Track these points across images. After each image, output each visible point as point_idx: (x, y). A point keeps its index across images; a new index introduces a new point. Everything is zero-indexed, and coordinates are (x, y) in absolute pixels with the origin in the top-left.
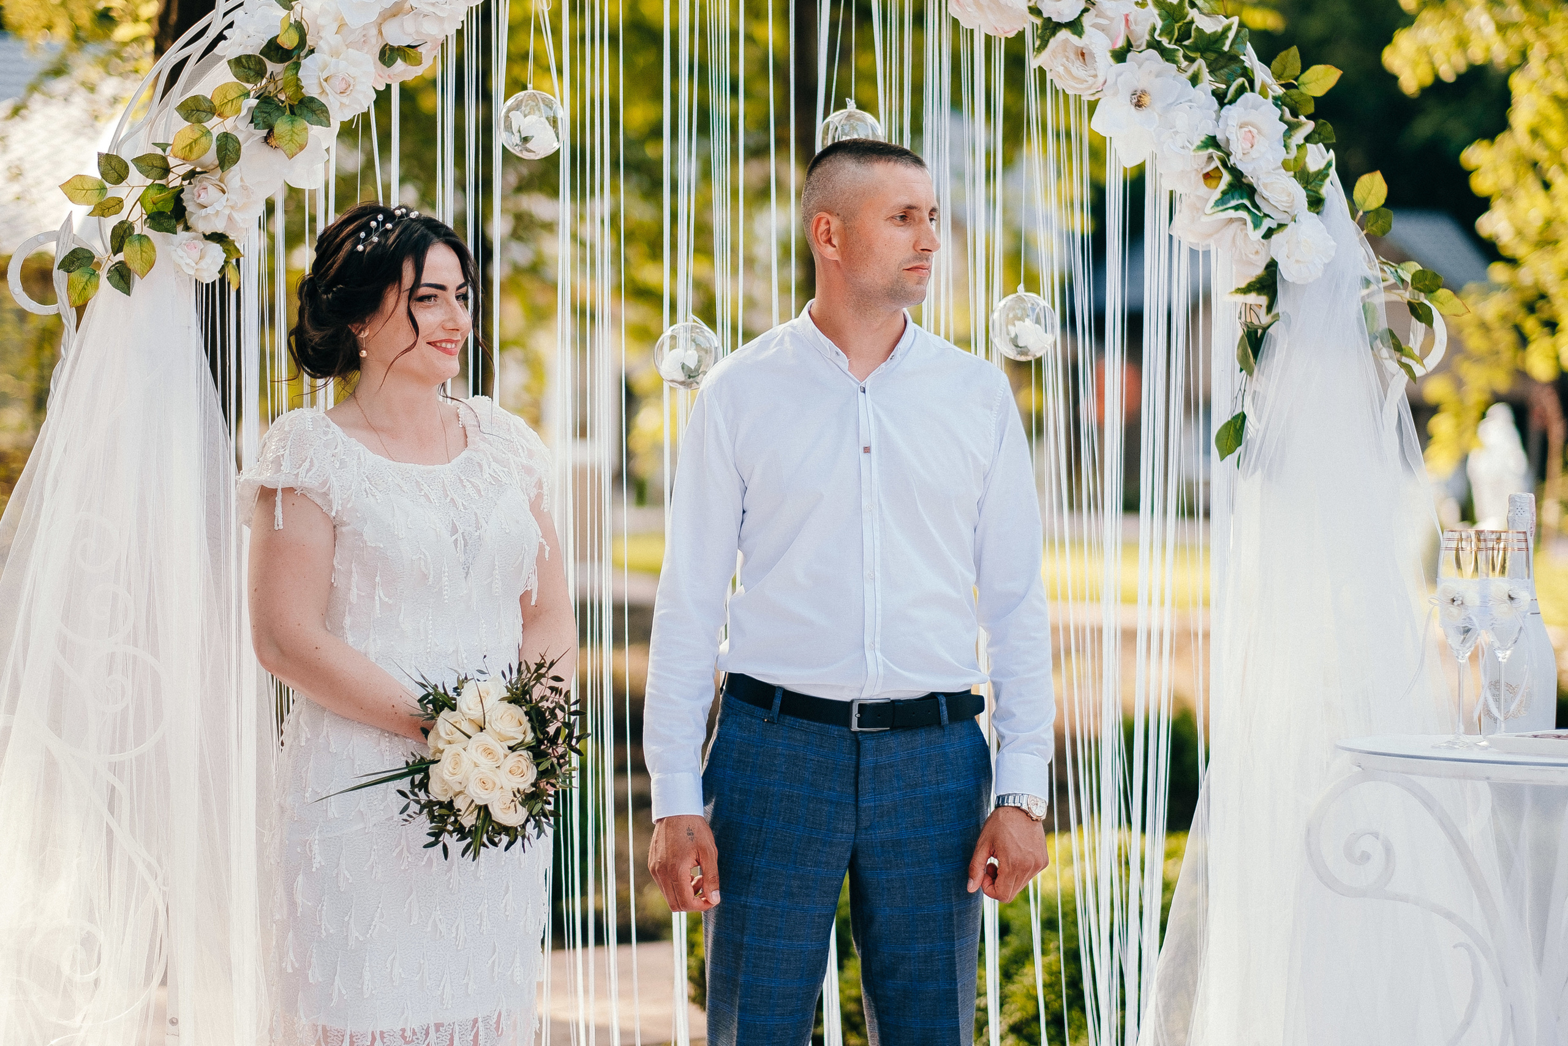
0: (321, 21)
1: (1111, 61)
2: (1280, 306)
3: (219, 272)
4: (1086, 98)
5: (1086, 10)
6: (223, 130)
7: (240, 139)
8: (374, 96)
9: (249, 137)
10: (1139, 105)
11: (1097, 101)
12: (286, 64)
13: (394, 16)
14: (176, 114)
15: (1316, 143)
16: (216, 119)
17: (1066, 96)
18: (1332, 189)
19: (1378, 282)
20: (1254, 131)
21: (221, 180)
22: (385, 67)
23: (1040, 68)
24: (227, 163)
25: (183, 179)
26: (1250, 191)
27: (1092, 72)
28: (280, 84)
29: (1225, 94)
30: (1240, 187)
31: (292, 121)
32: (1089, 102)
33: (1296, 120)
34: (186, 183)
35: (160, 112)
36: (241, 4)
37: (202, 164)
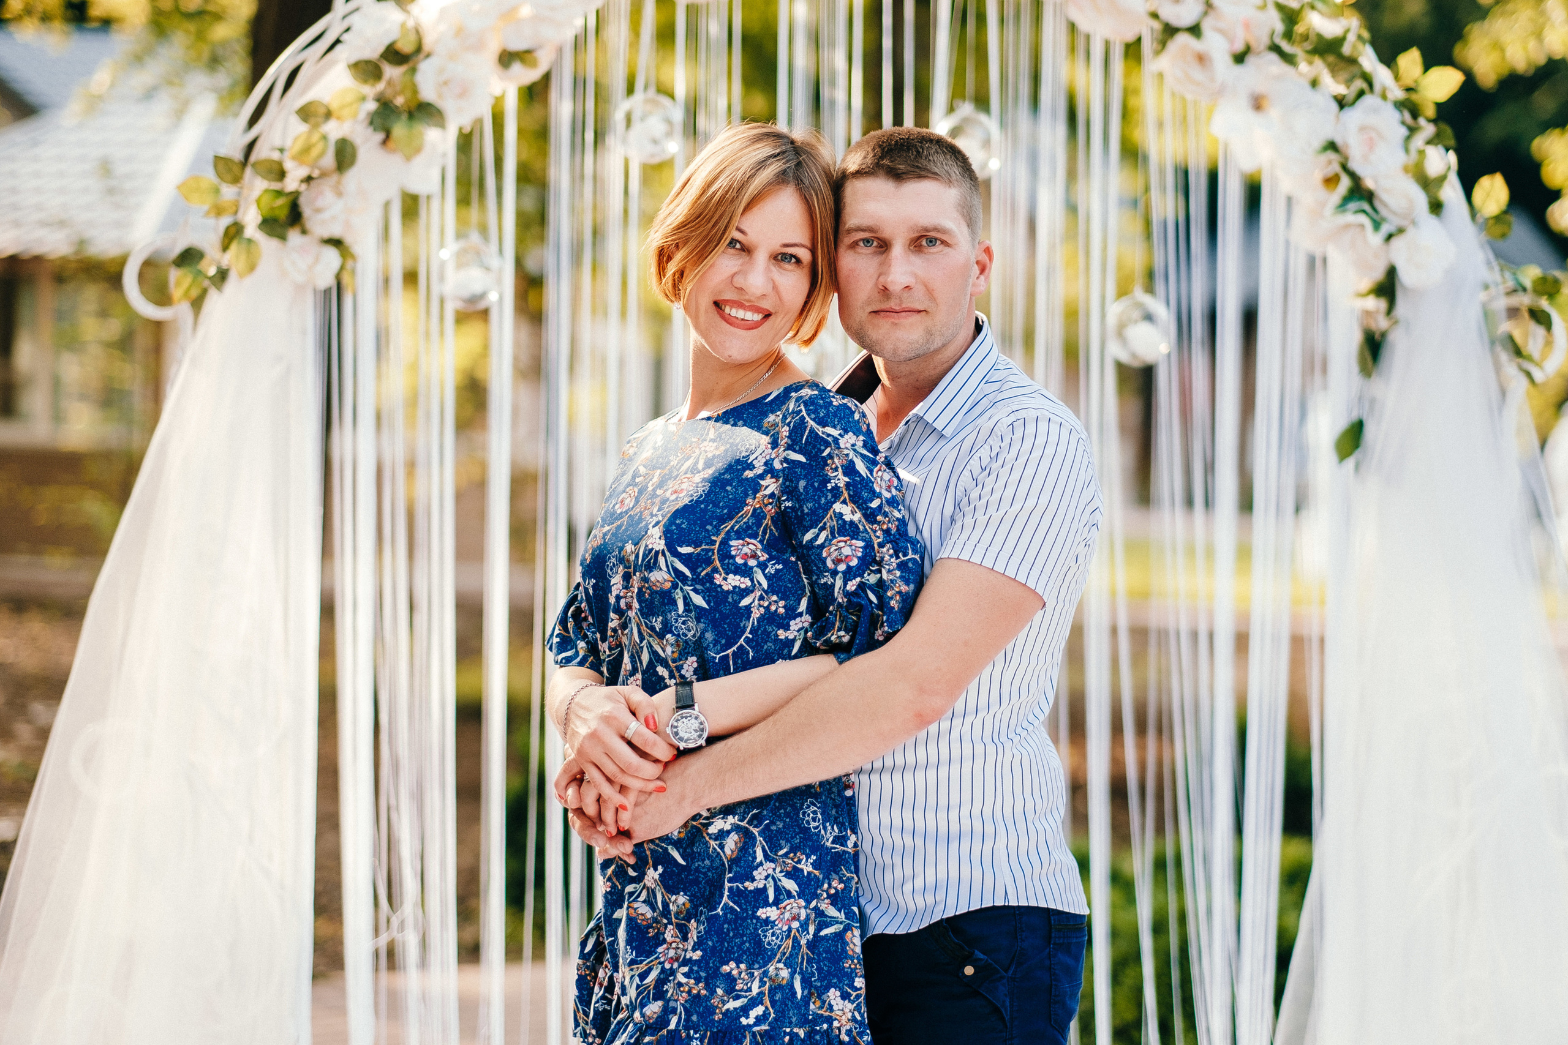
0: (441, 26)
1: (1230, 63)
2: (1398, 311)
3: (336, 277)
6: (339, 135)
7: (358, 142)
8: (491, 103)
10: (1257, 108)
11: (1213, 107)
12: (404, 67)
13: (511, 19)
14: (295, 120)
15: (1436, 145)
16: (333, 124)
17: (1185, 102)
18: (1452, 192)
19: (1497, 287)
20: (1373, 135)
21: (337, 184)
22: (503, 72)
23: (1160, 73)
24: (344, 169)
25: (302, 183)
26: (1369, 196)
27: (1211, 76)
29: (1344, 97)
30: (1359, 192)
31: (410, 125)
33: (1415, 124)
34: (304, 187)
35: (277, 114)
36: (359, 8)
37: (320, 169)
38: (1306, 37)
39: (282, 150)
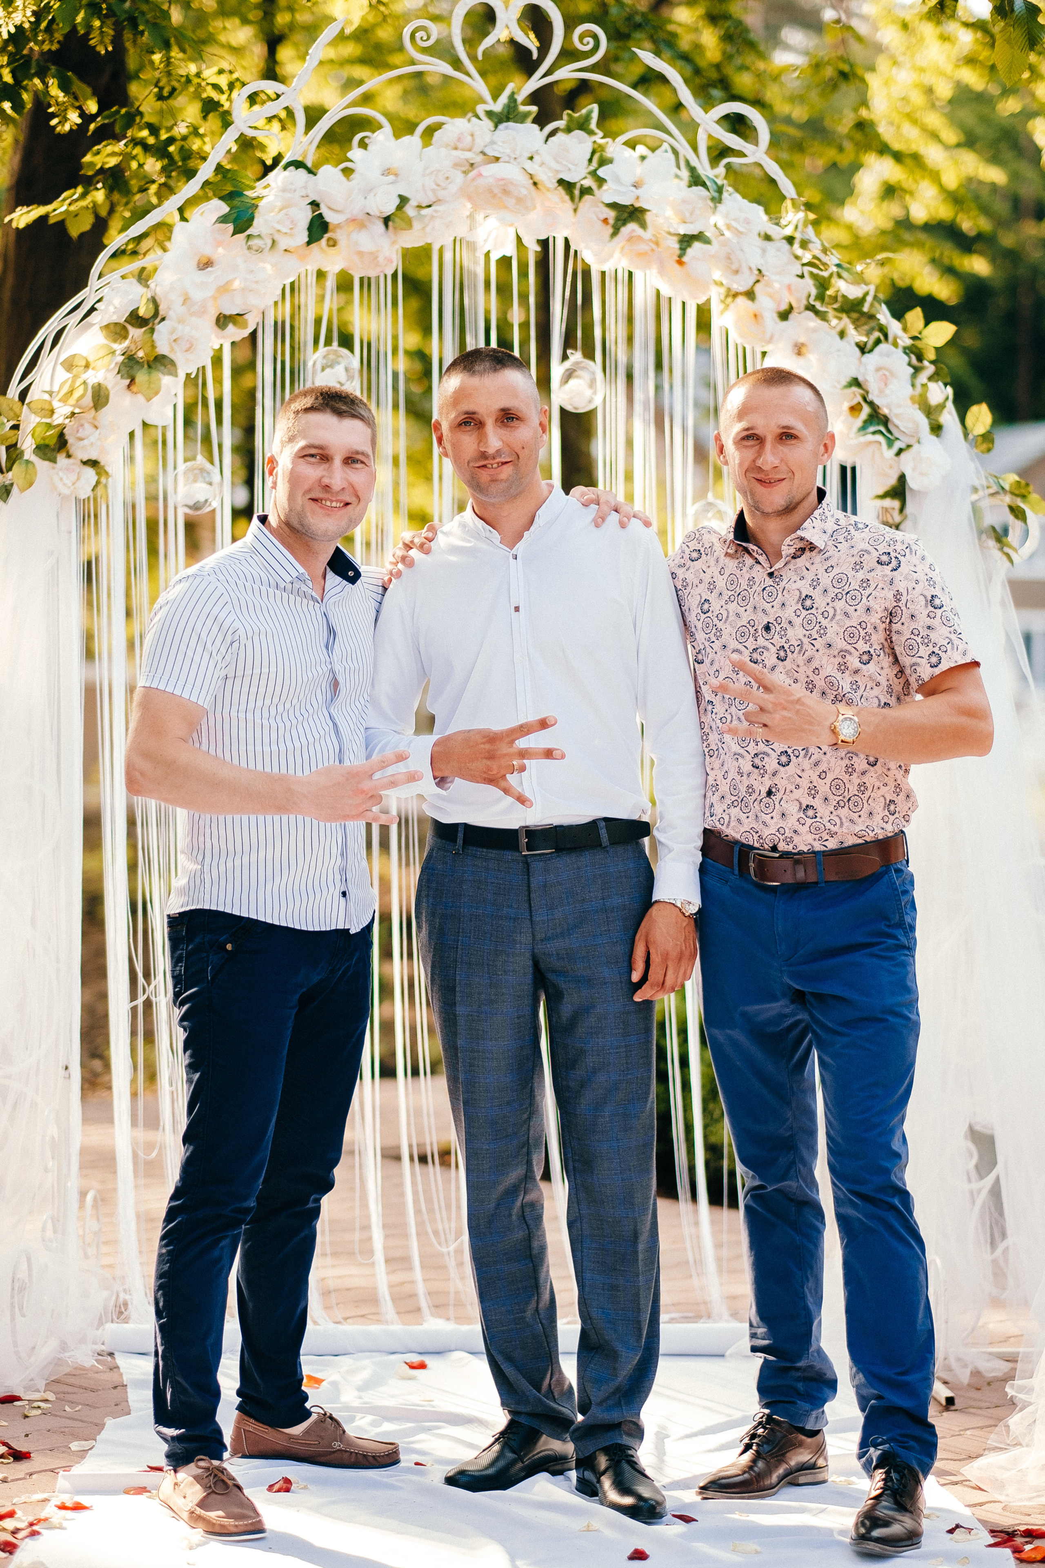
0: (171, 296)
1: (777, 319)
2: (909, 509)
3: (93, 490)
6: (96, 381)
7: (109, 387)
8: (211, 354)
9: (115, 384)
10: (799, 354)
11: (766, 352)
12: (144, 329)
13: (226, 291)
14: (60, 369)
15: (937, 381)
16: (90, 372)
17: (744, 349)
18: (949, 417)
19: (984, 490)
20: (887, 373)
21: (94, 418)
22: (220, 331)
23: (724, 326)
24: (99, 407)
25: (67, 418)
26: (885, 420)
27: (764, 329)
29: (865, 345)
30: (877, 417)
31: (150, 373)
32: (760, 352)
33: (919, 365)
34: (67, 421)
35: (47, 365)
36: (108, 283)
37: (80, 408)
38: (835, 299)
39: (50, 393)
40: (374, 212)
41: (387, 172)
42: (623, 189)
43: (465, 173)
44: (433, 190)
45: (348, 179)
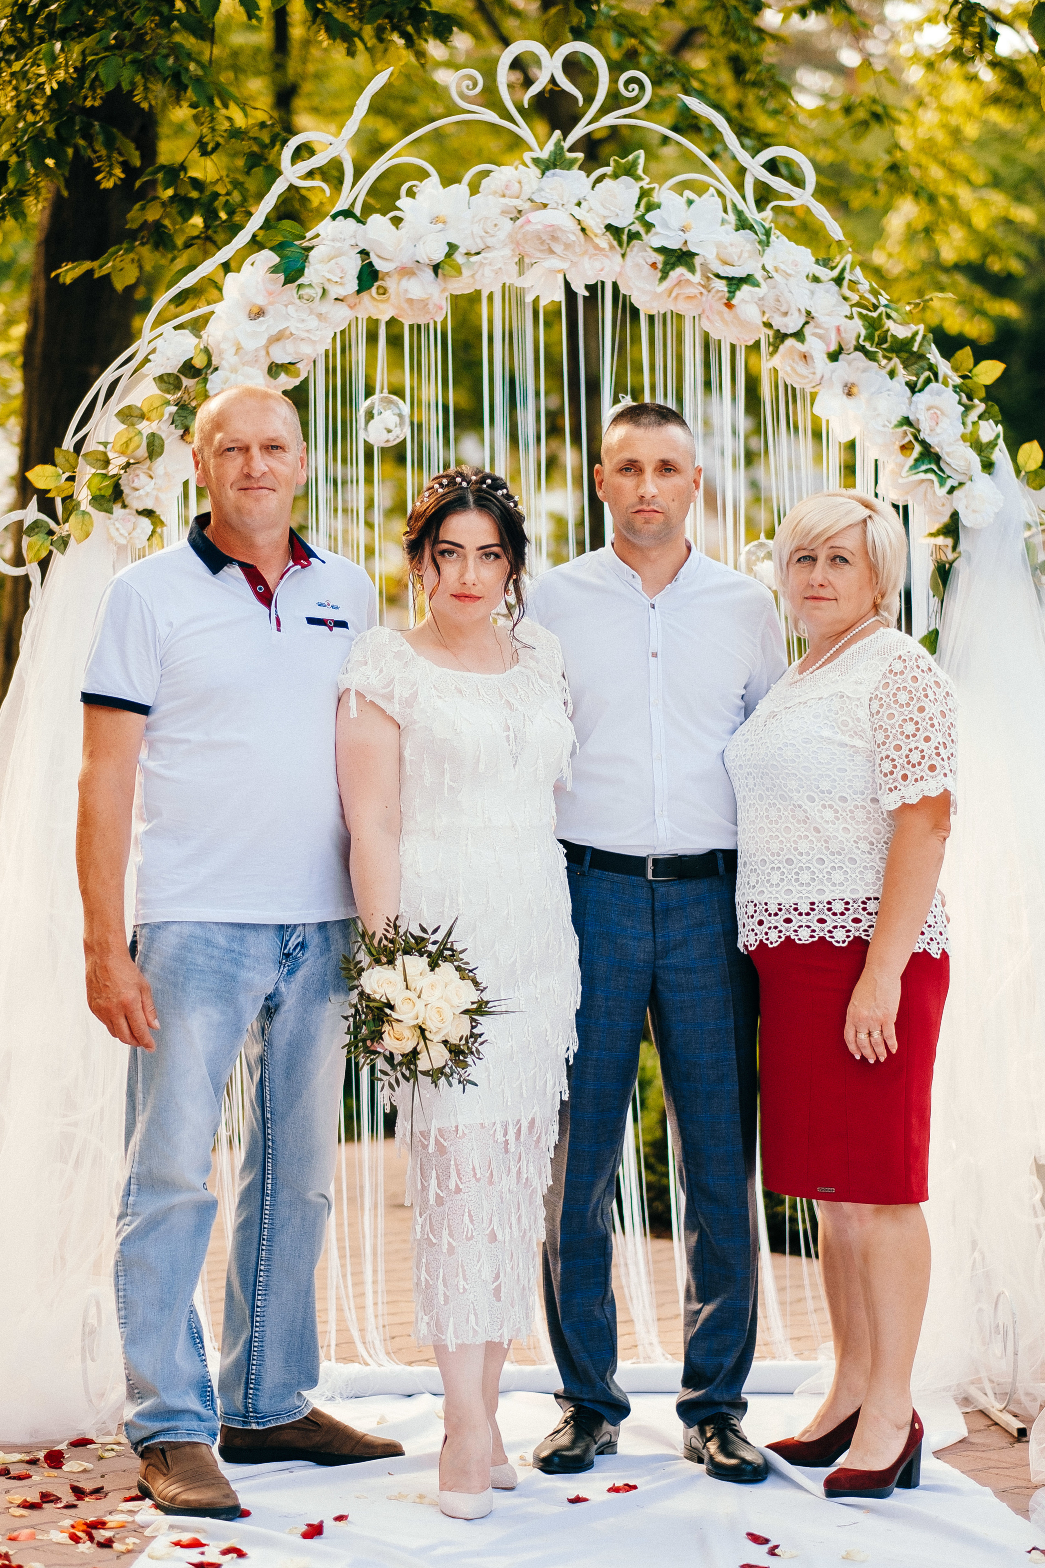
0: (224, 346)
1: (827, 360)
2: (962, 547)
3: (149, 539)
4: (808, 390)
5: (807, 323)
6: (150, 431)
7: (164, 436)
9: (170, 435)
10: (849, 394)
11: (816, 393)
13: (278, 340)
14: (114, 419)
15: (987, 420)
17: (794, 390)
18: (1001, 455)
20: (939, 412)
21: (149, 468)
22: (272, 380)
23: (774, 368)
24: (154, 457)
25: (122, 469)
26: (937, 459)
27: (812, 370)
28: (192, 395)
29: (915, 384)
30: (929, 455)
32: (811, 393)
33: (970, 403)
34: (122, 472)
35: (101, 417)
36: (161, 334)
37: (135, 458)
38: (885, 339)
40: (424, 259)
41: (436, 220)
42: (671, 234)
43: (514, 219)
44: (481, 237)
45: (397, 228)
